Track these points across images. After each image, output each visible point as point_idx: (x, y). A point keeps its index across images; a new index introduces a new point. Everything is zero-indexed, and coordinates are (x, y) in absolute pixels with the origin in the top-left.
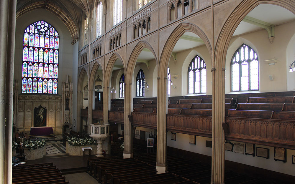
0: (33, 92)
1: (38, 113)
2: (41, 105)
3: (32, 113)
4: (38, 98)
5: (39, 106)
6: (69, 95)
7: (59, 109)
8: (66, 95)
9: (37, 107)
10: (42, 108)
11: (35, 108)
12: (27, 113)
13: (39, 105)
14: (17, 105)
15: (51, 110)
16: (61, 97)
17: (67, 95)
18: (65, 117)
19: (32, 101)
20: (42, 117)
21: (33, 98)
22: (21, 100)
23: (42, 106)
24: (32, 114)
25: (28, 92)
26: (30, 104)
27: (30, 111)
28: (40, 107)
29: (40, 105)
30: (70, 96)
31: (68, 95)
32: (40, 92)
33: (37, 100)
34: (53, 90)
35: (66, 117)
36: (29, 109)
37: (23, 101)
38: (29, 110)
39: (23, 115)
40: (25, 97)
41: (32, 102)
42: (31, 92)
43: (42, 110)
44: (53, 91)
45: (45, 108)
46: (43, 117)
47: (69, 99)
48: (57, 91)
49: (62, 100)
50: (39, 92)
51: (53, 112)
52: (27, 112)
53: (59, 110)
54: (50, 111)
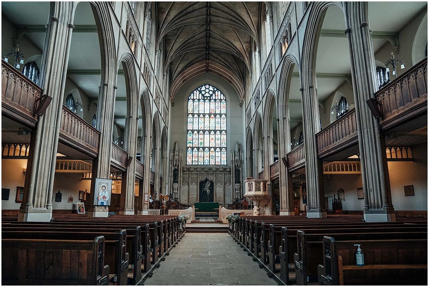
0: (199, 164)
1: (205, 187)
2: (208, 178)
3: (197, 187)
4: (204, 169)
5: (205, 179)
6: (239, 165)
7: (228, 183)
8: (235, 165)
9: (203, 179)
10: (209, 181)
11: (201, 181)
12: (191, 186)
13: (205, 178)
14: (180, 177)
15: (219, 183)
16: (230, 169)
17: (236, 166)
18: (235, 191)
20: (208, 192)
21: (198, 169)
22: (185, 172)
23: (208, 179)
24: (197, 188)
25: (193, 164)
26: (195, 176)
27: (195, 184)
28: (207, 180)
29: (207, 178)
30: (240, 166)
31: (238, 165)
32: (207, 164)
33: (203, 172)
34: (222, 161)
35: (236, 191)
36: (194, 183)
37: (188, 173)
38: (194, 184)
39: (187, 189)
40: (190, 169)
41: (197, 174)
42: (197, 164)
43: (209, 183)
44: (221, 162)
45: (212, 181)
46: (209, 192)
47: (239, 171)
48: (226, 161)
49: (230, 171)
50: (206, 163)
51: (222, 186)
52: (192, 186)
53: (228, 184)
54: (218, 184)
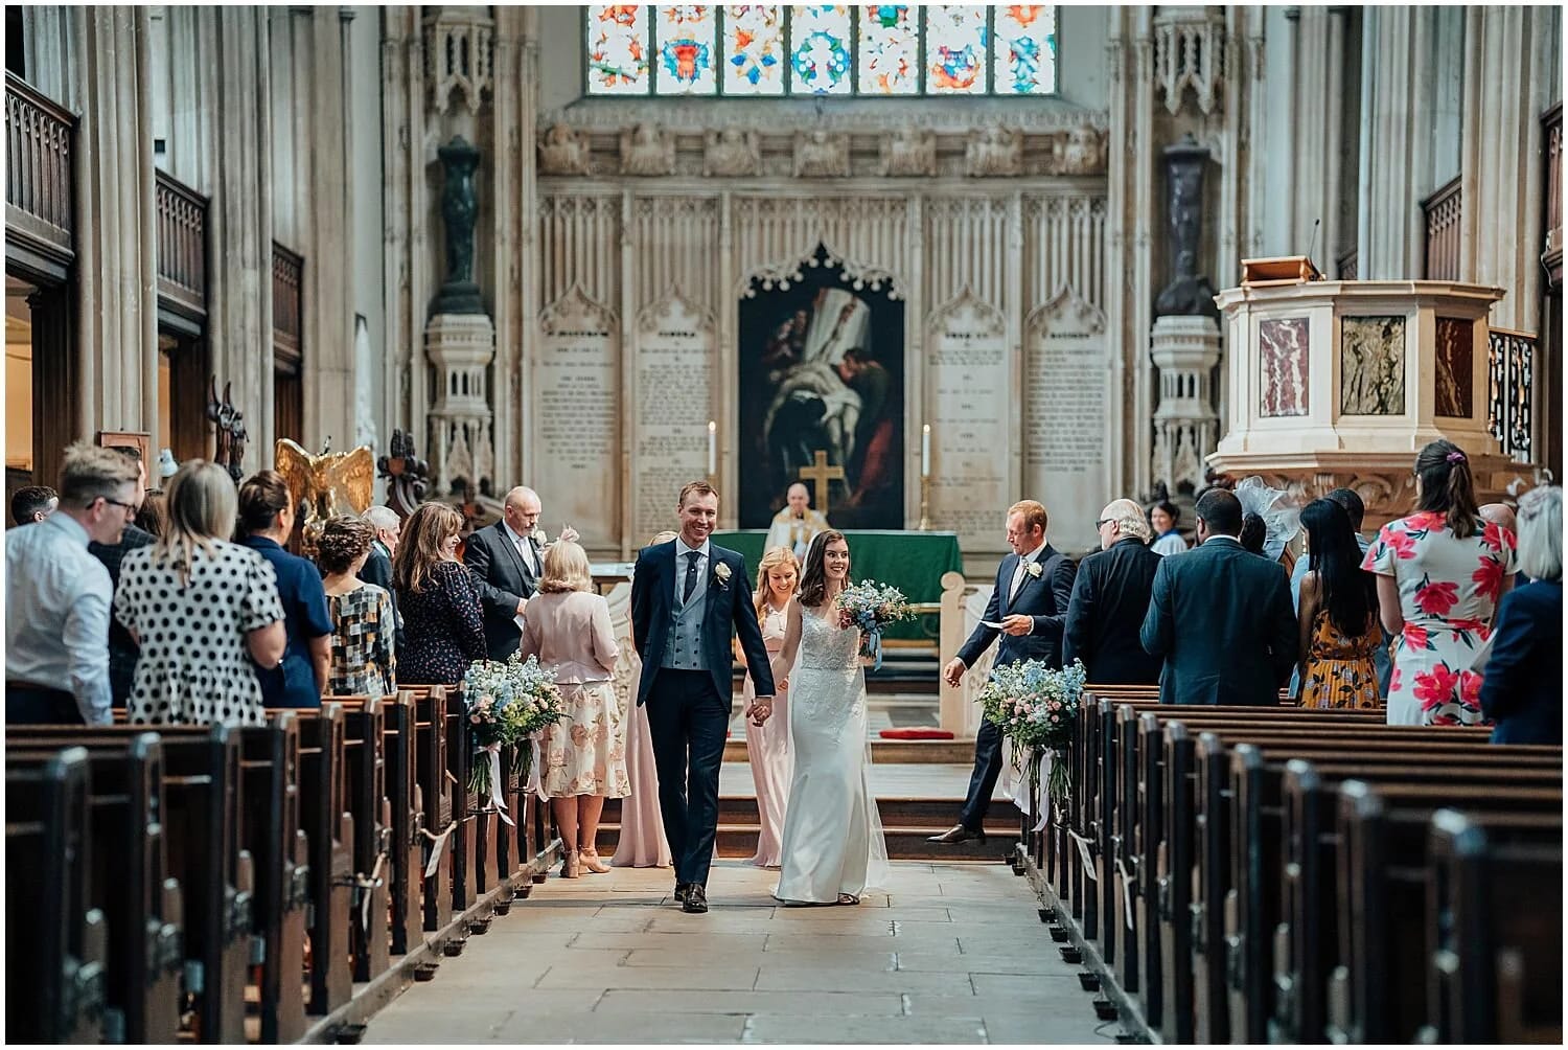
0: (735, 84)
1: (798, 356)
2: (836, 253)
3: (713, 351)
4: (790, 153)
5: (804, 267)
6: (1205, 92)
7: (1070, 311)
8: (1160, 94)
9: (783, 269)
10: (848, 286)
11: (756, 283)
12: (649, 352)
13: (806, 253)
14: (518, 245)
15: (967, 312)
16: (1100, 139)
17: (1173, 102)
18: (1156, 403)
19: (707, 190)
20: (841, 417)
21: (719, 154)
22: (572, 188)
23: (839, 268)
24: (715, 367)
25: (668, 84)
26: (689, 231)
27: (688, 324)
28: (821, 276)
29: (821, 252)
30: (1219, 108)
31: (1189, 93)
32: (822, 83)
33: (774, 187)
34: (1002, 49)
35: (1168, 407)
36: (676, 308)
37: (601, 190)
38: (677, 318)
39: (603, 379)
40: (625, 145)
41: (712, 204)
42: (705, 85)
43: (846, 311)
44: (991, 58)
45: (887, 285)
46: (852, 418)
47: (1205, 165)
48: (1047, 52)
49: (1100, 171)
50: (811, 73)
51: (992, 344)
52: (653, 341)
53: (1069, 320)
54: (954, 325)
